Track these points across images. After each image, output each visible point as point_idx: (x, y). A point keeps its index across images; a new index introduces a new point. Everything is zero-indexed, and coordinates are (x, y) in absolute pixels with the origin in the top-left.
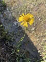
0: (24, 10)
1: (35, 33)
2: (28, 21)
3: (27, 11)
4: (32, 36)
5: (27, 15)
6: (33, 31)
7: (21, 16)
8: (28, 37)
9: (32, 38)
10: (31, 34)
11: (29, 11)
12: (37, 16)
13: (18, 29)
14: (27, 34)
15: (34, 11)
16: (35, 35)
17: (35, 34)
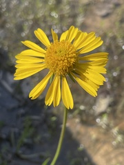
0: (50, 16)
1: (116, 125)
2: (74, 69)
3: (62, 18)
4: (97, 140)
5: (63, 37)
6: (101, 114)
7: (28, 43)
8: (81, 147)
9: (102, 151)
10: (94, 134)
11: (74, 16)
12: (114, 38)
13: (22, 111)
14: (74, 135)
15: (99, 19)
16: (114, 139)
17: (115, 130)
